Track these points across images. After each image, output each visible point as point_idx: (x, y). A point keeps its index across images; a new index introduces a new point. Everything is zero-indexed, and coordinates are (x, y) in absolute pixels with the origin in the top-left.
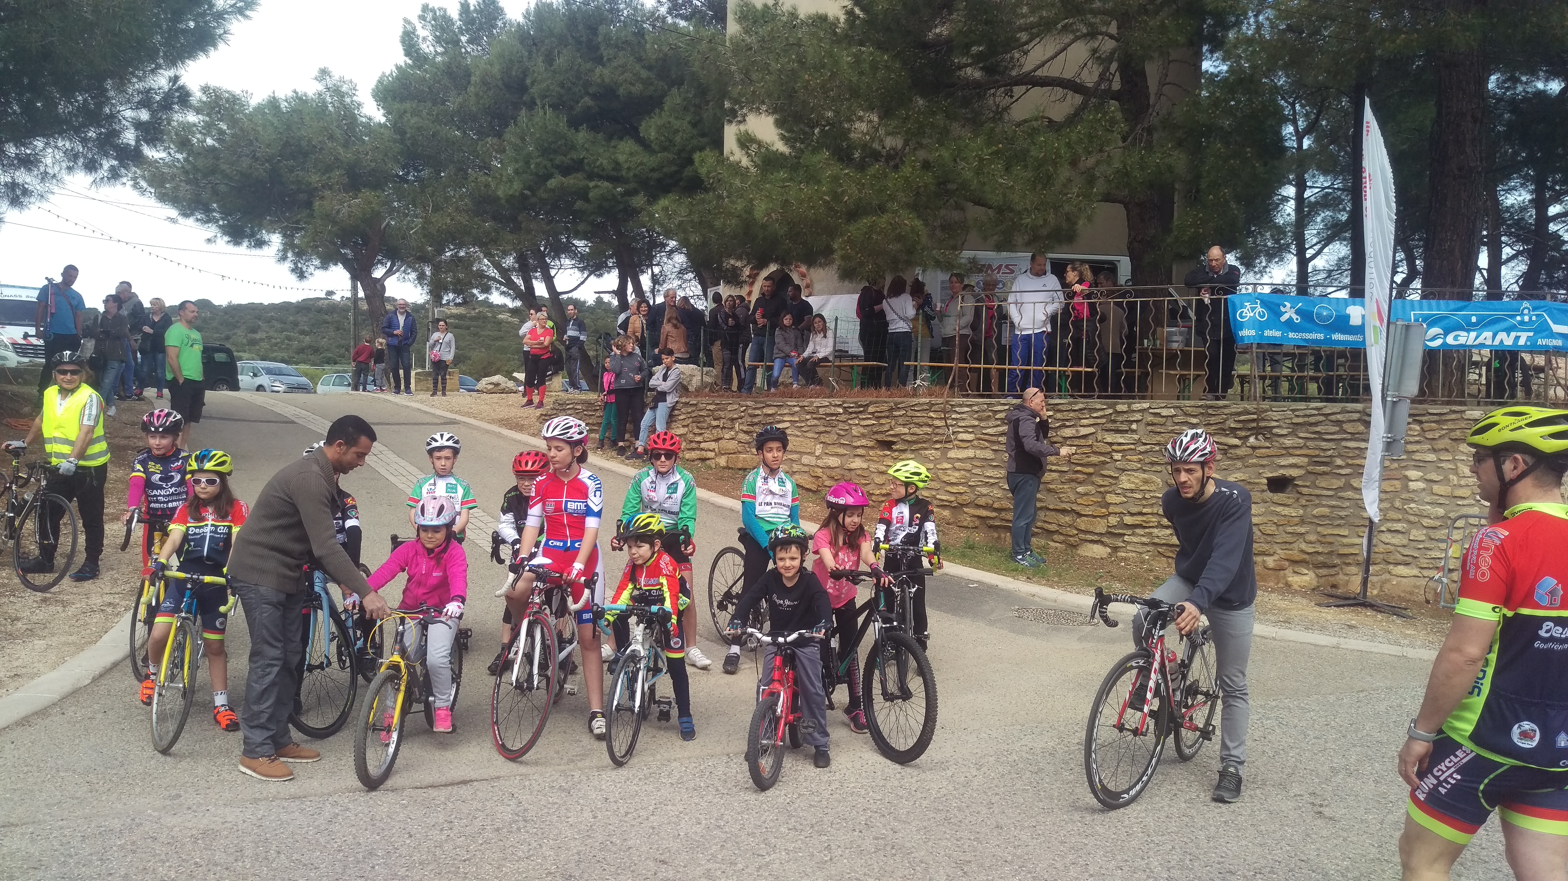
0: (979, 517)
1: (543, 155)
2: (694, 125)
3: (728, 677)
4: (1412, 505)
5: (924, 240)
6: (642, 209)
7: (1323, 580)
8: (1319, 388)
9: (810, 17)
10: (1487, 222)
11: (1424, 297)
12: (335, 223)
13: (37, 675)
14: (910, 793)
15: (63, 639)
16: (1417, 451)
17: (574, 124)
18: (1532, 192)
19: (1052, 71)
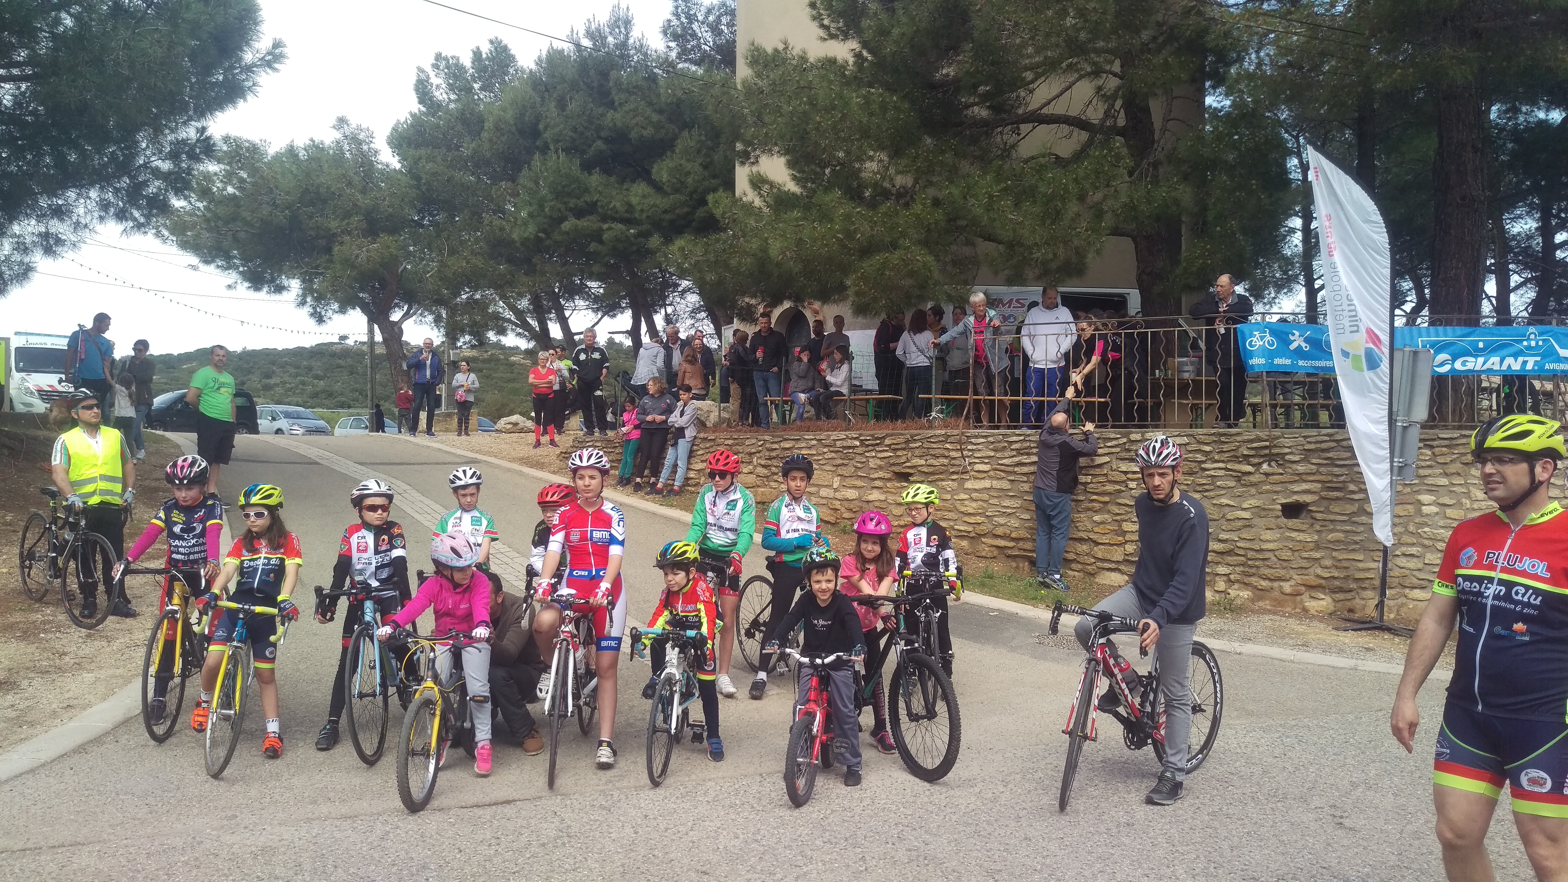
0: (998, 547)
1: (556, 198)
2: (705, 167)
3: (756, 703)
4: (1426, 529)
5: (936, 275)
6: (658, 250)
7: (1339, 605)
8: (1330, 416)
9: (819, 60)
10: (1494, 250)
11: (1432, 323)
12: (353, 267)
13: (89, 705)
14: (939, 808)
15: (110, 672)
16: (1429, 476)
17: (587, 167)
18: (1538, 221)
19: (1058, 108)
